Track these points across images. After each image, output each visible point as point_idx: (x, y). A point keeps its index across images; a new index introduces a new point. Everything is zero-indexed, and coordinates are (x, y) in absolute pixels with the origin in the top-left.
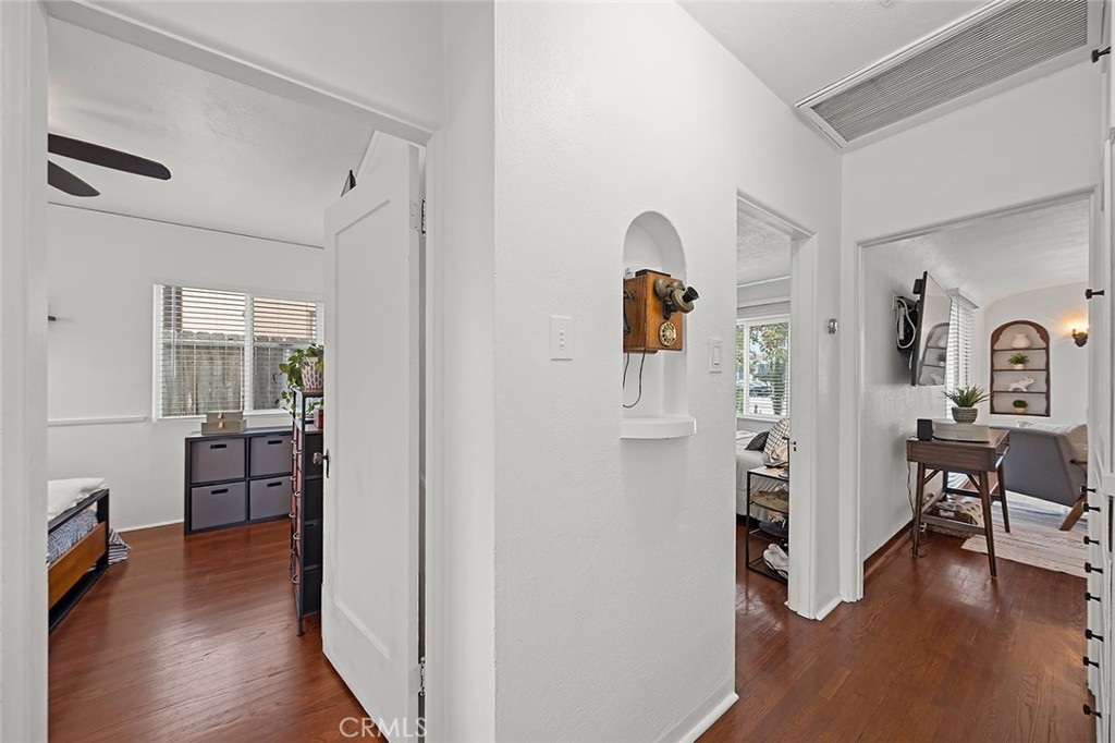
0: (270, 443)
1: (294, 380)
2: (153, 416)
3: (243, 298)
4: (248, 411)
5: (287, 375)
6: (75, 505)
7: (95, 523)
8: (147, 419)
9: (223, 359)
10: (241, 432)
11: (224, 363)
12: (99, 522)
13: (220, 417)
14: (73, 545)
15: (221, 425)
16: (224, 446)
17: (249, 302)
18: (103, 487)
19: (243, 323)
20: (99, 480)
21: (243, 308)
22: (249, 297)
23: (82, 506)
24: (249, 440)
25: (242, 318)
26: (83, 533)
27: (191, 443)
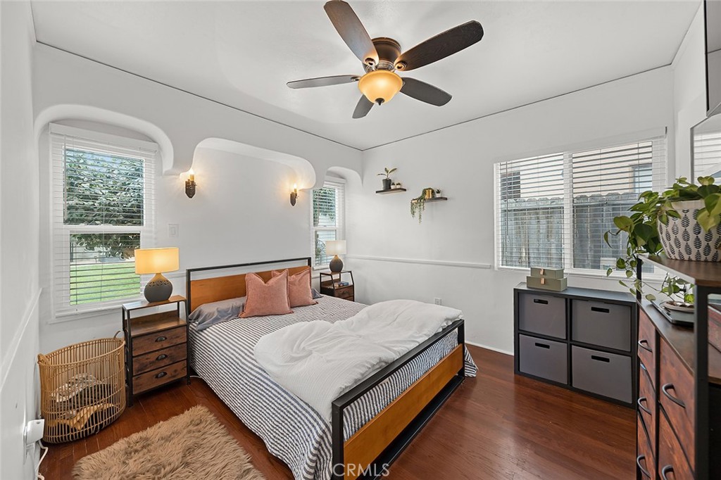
0: (593, 309)
1: (641, 242)
2: (496, 265)
3: (561, 157)
4: (568, 268)
5: (627, 234)
6: (441, 330)
7: (456, 344)
8: (491, 267)
9: (547, 218)
10: (561, 290)
11: (548, 222)
12: (459, 344)
13: (542, 273)
14: (441, 359)
15: (543, 282)
16: (546, 302)
17: (567, 160)
18: (460, 317)
19: (562, 182)
20: (458, 311)
21: (562, 167)
22: (567, 154)
23: (446, 331)
24: (570, 302)
25: (561, 177)
26: (448, 352)
27: (518, 294)
